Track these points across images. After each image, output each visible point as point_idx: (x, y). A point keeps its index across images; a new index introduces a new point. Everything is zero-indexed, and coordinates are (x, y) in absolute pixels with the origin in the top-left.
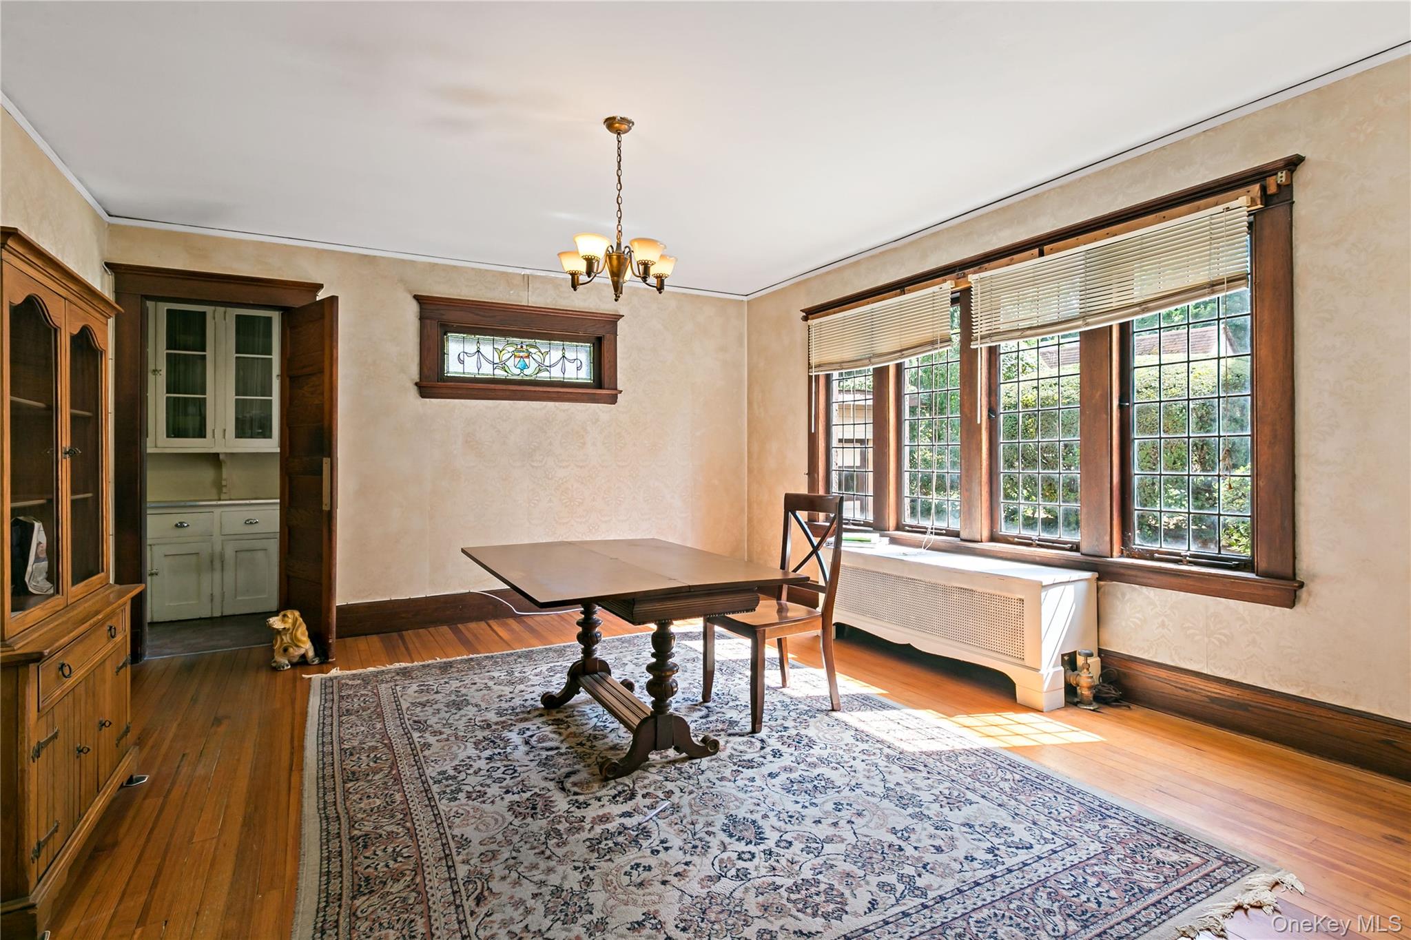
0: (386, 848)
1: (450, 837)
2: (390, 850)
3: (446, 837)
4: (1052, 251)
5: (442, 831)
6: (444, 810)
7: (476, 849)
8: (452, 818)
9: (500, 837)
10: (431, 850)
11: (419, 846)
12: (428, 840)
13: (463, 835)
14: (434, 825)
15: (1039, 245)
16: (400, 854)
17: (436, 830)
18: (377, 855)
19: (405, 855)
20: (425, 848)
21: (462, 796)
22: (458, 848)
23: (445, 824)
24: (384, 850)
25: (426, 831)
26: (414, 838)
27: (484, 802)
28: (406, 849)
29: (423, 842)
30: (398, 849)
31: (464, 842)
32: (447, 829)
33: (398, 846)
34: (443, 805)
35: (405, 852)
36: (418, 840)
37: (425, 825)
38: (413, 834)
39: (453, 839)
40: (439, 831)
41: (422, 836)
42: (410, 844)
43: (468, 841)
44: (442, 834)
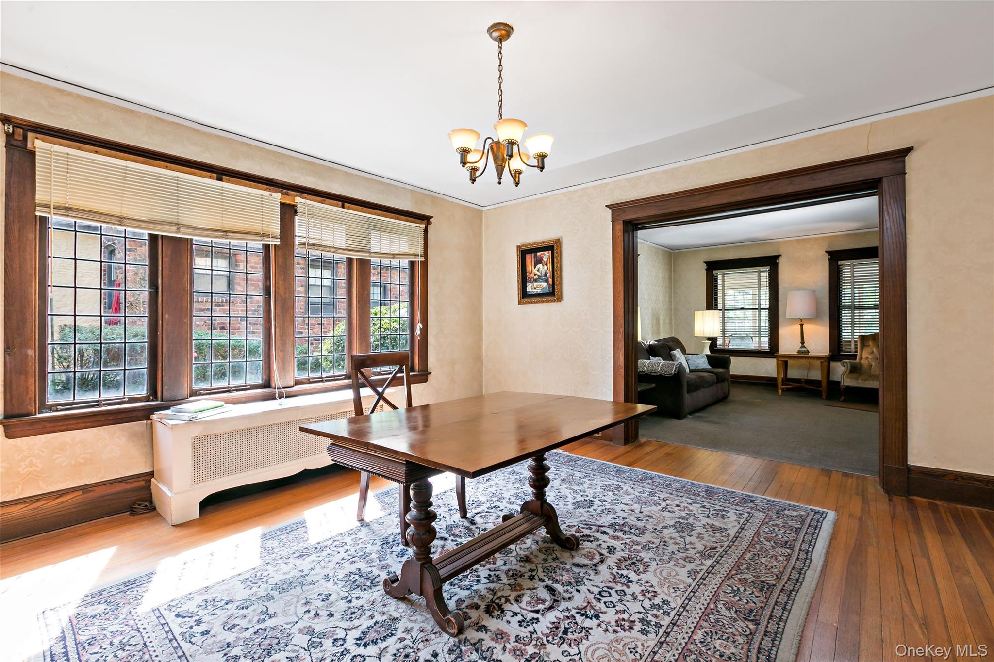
0: (739, 601)
1: (696, 581)
2: (737, 598)
3: (698, 582)
4: (349, 208)
5: (697, 587)
6: (681, 599)
7: (690, 566)
8: (682, 590)
9: (672, 563)
10: (714, 581)
11: (718, 588)
12: (709, 588)
13: (688, 577)
14: (696, 594)
15: (344, 201)
16: (733, 591)
17: (699, 590)
18: (747, 600)
19: (731, 589)
20: (716, 585)
21: (657, 601)
22: (698, 573)
23: (689, 590)
24: (740, 600)
25: (705, 595)
26: (717, 594)
27: (652, 586)
28: (727, 591)
29: (714, 588)
30: (732, 595)
31: (692, 573)
32: (693, 586)
33: (730, 597)
34: (676, 602)
35: (729, 590)
36: (716, 592)
37: (703, 598)
38: (715, 597)
39: (695, 579)
40: (699, 588)
41: (711, 592)
42: (723, 593)
43: (689, 573)
44: (698, 585)
